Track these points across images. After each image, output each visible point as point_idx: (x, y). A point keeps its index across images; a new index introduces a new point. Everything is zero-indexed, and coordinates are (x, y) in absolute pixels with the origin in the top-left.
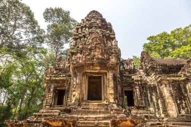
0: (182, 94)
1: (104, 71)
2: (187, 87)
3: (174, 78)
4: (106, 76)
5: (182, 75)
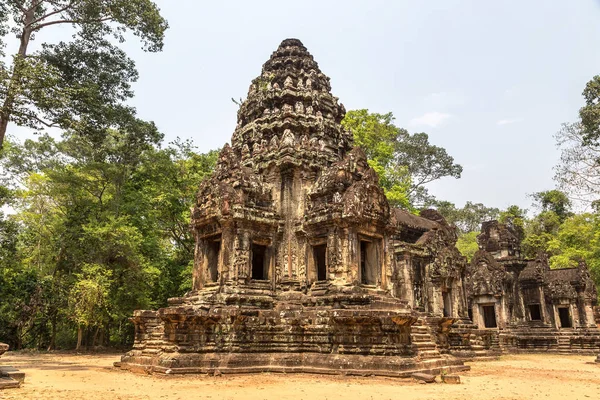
0: (420, 278)
1: (380, 236)
2: (427, 267)
3: (417, 252)
4: (380, 244)
5: (425, 248)
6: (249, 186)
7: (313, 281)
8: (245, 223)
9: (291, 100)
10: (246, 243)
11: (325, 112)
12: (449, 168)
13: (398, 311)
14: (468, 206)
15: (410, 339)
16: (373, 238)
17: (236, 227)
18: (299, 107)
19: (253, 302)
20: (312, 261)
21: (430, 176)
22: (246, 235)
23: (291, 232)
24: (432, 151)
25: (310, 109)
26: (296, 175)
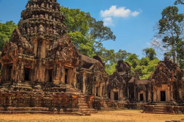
1: (73, 67)
4: (72, 70)
6: (25, 46)
7: (47, 82)
8: (23, 60)
9: (44, 13)
10: (22, 67)
11: (56, 18)
13: (75, 93)
14: (120, 51)
15: (78, 102)
16: (70, 68)
17: (19, 61)
18: (47, 16)
19: (24, 89)
20: (47, 74)
21: (103, 39)
22: (23, 64)
23: (40, 64)
24: (105, 28)
25: (51, 17)
26: (44, 42)
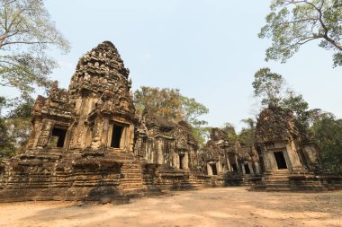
10: (48, 127)
11: (111, 68)
12: (204, 110)
16: (124, 124)
18: (97, 64)
22: (49, 123)
23: (81, 122)
24: (198, 105)
25: (102, 66)
